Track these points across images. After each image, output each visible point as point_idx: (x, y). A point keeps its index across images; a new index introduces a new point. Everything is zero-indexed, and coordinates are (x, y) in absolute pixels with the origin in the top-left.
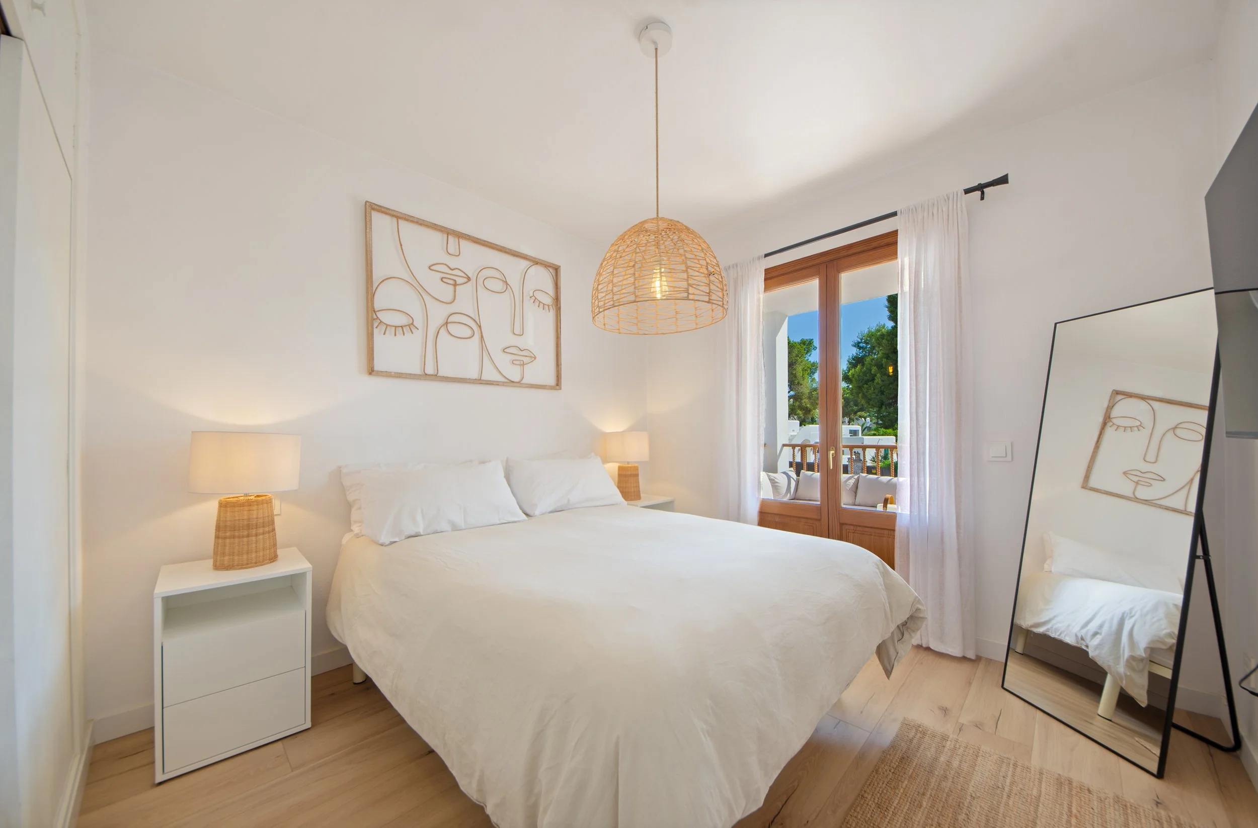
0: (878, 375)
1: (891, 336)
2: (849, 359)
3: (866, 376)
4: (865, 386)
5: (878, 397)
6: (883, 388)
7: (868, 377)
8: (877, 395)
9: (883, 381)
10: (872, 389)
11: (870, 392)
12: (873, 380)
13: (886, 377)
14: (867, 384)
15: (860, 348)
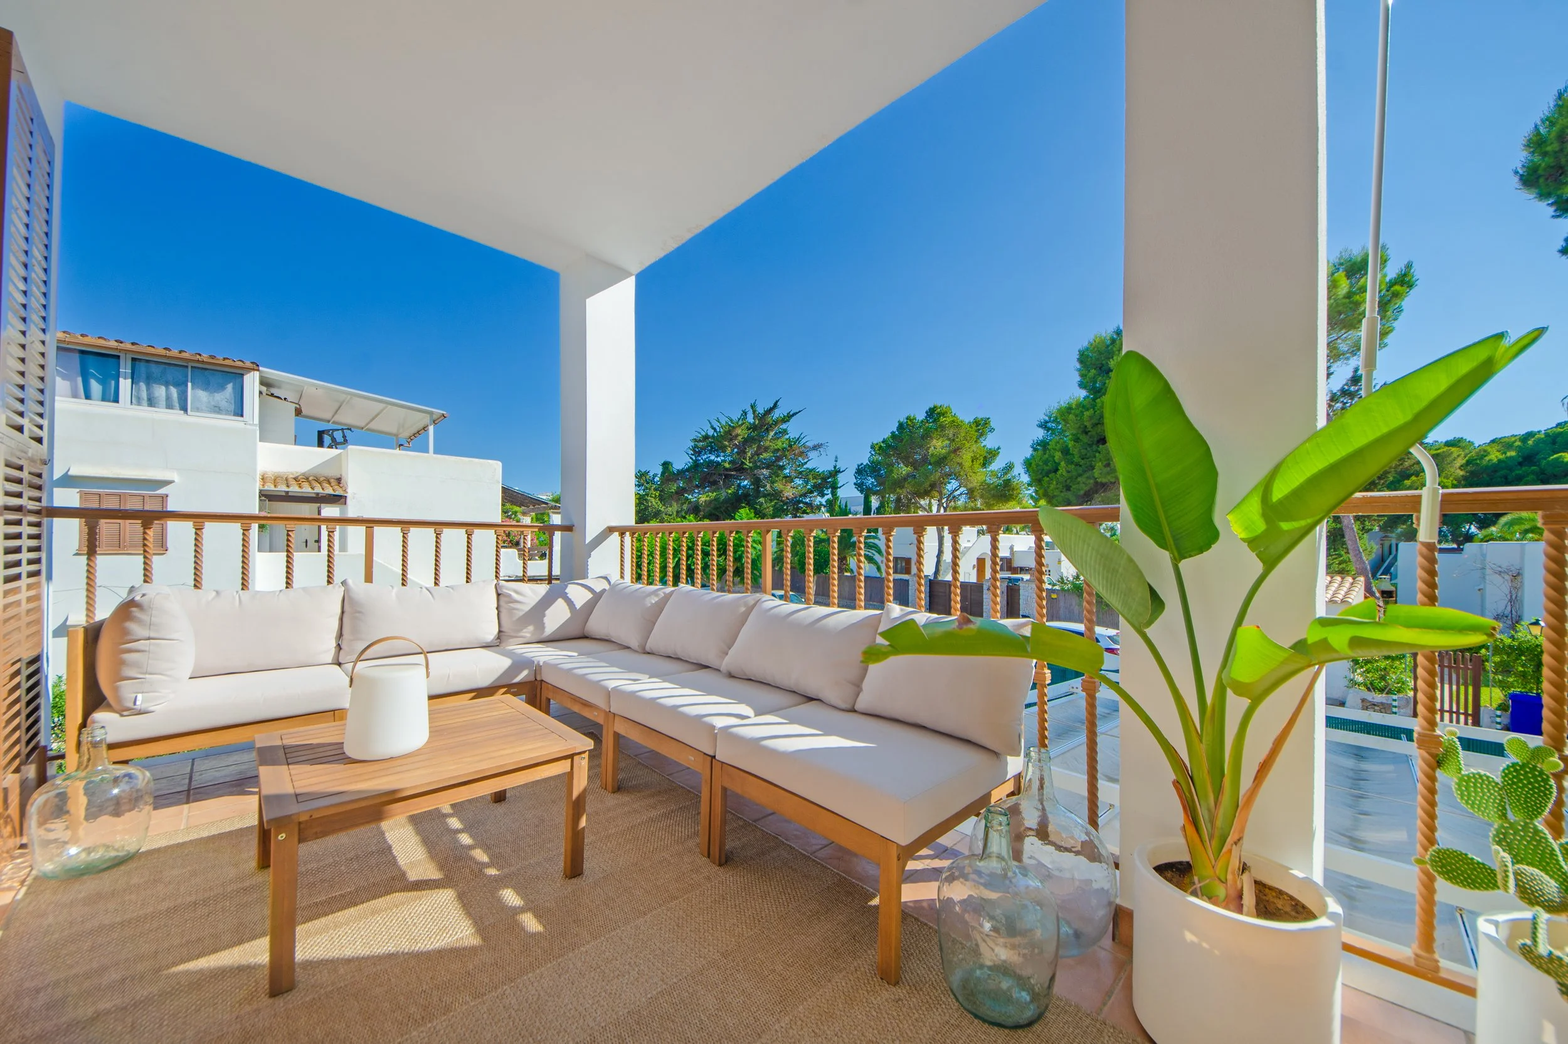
0: (1063, 464)
1: (1080, 409)
2: (1033, 444)
3: (1047, 465)
4: (1046, 479)
5: (1062, 494)
6: (1068, 481)
7: (1050, 466)
8: (1061, 492)
9: (1068, 472)
10: (1054, 483)
11: (1052, 487)
12: (1056, 470)
13: (1073, 466)
14: (1048, 476)
15: (1048, 429)
